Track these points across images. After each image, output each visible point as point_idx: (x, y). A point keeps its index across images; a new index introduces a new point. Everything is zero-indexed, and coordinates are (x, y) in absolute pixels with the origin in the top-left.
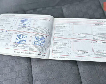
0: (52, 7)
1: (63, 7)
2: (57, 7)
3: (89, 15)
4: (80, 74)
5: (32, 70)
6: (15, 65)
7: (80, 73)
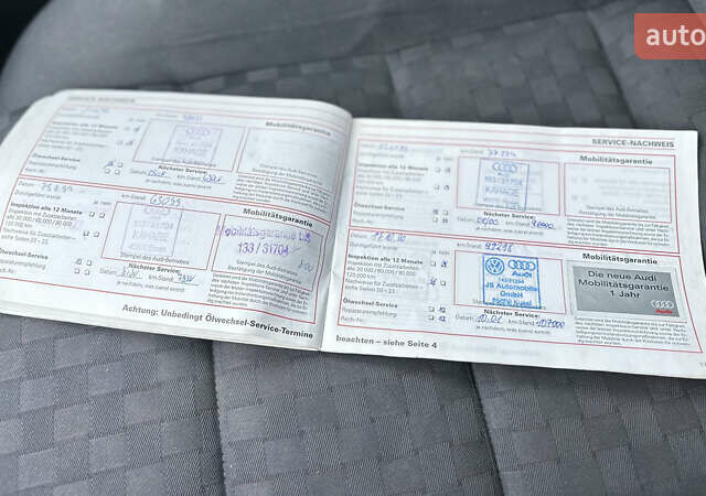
0: (331, 60)
1: (392, 63)
2: (357, 62)
3: (535, 105)
4: (490, 439)
5: (221, 419)
6: (123, 390)
7: (492, 436)
